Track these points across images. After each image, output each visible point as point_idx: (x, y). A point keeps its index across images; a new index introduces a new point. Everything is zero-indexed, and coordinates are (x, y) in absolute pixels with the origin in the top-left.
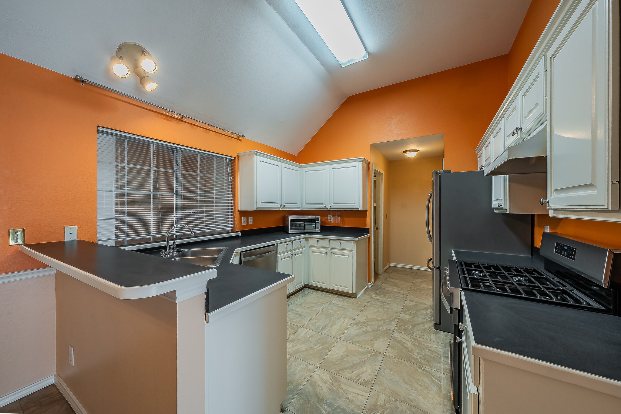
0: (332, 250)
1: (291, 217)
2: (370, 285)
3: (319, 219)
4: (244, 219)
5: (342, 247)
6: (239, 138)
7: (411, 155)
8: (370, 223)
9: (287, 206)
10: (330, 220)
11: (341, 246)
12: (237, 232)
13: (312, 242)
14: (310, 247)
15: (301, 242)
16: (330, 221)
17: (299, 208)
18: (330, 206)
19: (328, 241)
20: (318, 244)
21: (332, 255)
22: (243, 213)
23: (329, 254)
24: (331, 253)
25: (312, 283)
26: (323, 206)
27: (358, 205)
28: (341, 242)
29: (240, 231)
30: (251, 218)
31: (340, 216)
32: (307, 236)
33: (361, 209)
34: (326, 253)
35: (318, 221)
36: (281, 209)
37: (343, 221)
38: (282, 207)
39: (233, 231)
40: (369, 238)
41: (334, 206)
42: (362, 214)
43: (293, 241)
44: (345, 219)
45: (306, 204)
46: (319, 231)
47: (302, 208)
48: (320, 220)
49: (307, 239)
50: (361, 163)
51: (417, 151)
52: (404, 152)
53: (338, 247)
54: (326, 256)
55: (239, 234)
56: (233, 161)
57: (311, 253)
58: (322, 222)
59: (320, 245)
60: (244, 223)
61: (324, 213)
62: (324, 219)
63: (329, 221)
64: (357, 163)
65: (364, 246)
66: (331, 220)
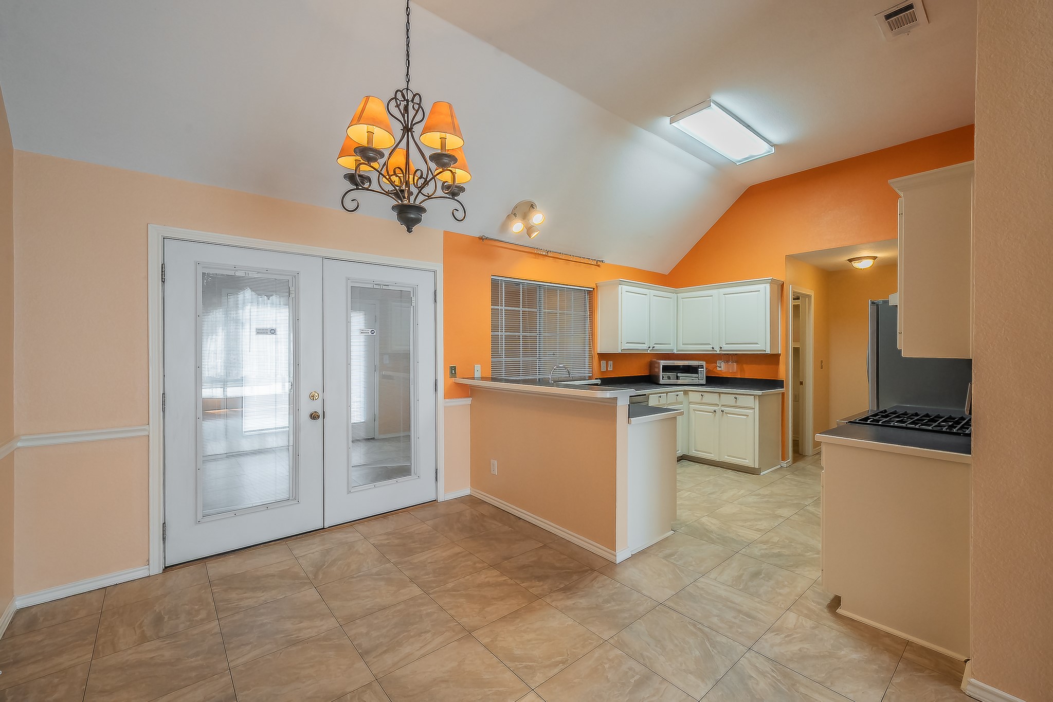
0: (723, 408)
1: (663, 363)
2: (784, 464)
3: (703, 365)
4: (603, 363)
5: (739, 404)
6: (598, 264)
7: (864, 265)
8: (785, 371)
9: (657, 347)
10: (720, 367)
11: (736, 402)
12: (596, 379)
13: (694, 396)
14: (690, 403)
15: (678, 395)
16: (720, 369)
17: (673, 350)
18: (721, 348)
19: (717, 395)
20: (702, 399)
21: (723, 415)
22: (602, 356)
23: (719, 413)
24: (723, 411)
25: (693, 453)
26: (709, 347)
27: (763, 345)
28: (736, 396)
29: (600, 379)
30: (610, 363)
31: (736, 362)
32: (686, 388)
33: (768, 351)
34: (715, 411)
35: (702, 368)
36: (649, 352)
37: (742, 370)
38: (651, 349)
39: (590, 378)
40: (783, 394)
41: (725, 347)
42: (773, 359)
43: (667, 393)
44: (745, 366)
45: (683, 344)
46: (704, 382)
47: (677, 351)
48: (705, 368)
49: (686, 392)
50: (768, 286)
51: (875, 258)
52: (850, 260)
53: (733, 403)
54: (715, 415)
55: (599, 382)
56: (591, 293)
57: (691, 411)
58: (708, 371)
59: (704, 400)
60: (603, 369)
61: (711, 358)
62: (711, 366)
63: (718, 369)
64: (763, 286)
65: (775, 404)
66: (723, 369)
